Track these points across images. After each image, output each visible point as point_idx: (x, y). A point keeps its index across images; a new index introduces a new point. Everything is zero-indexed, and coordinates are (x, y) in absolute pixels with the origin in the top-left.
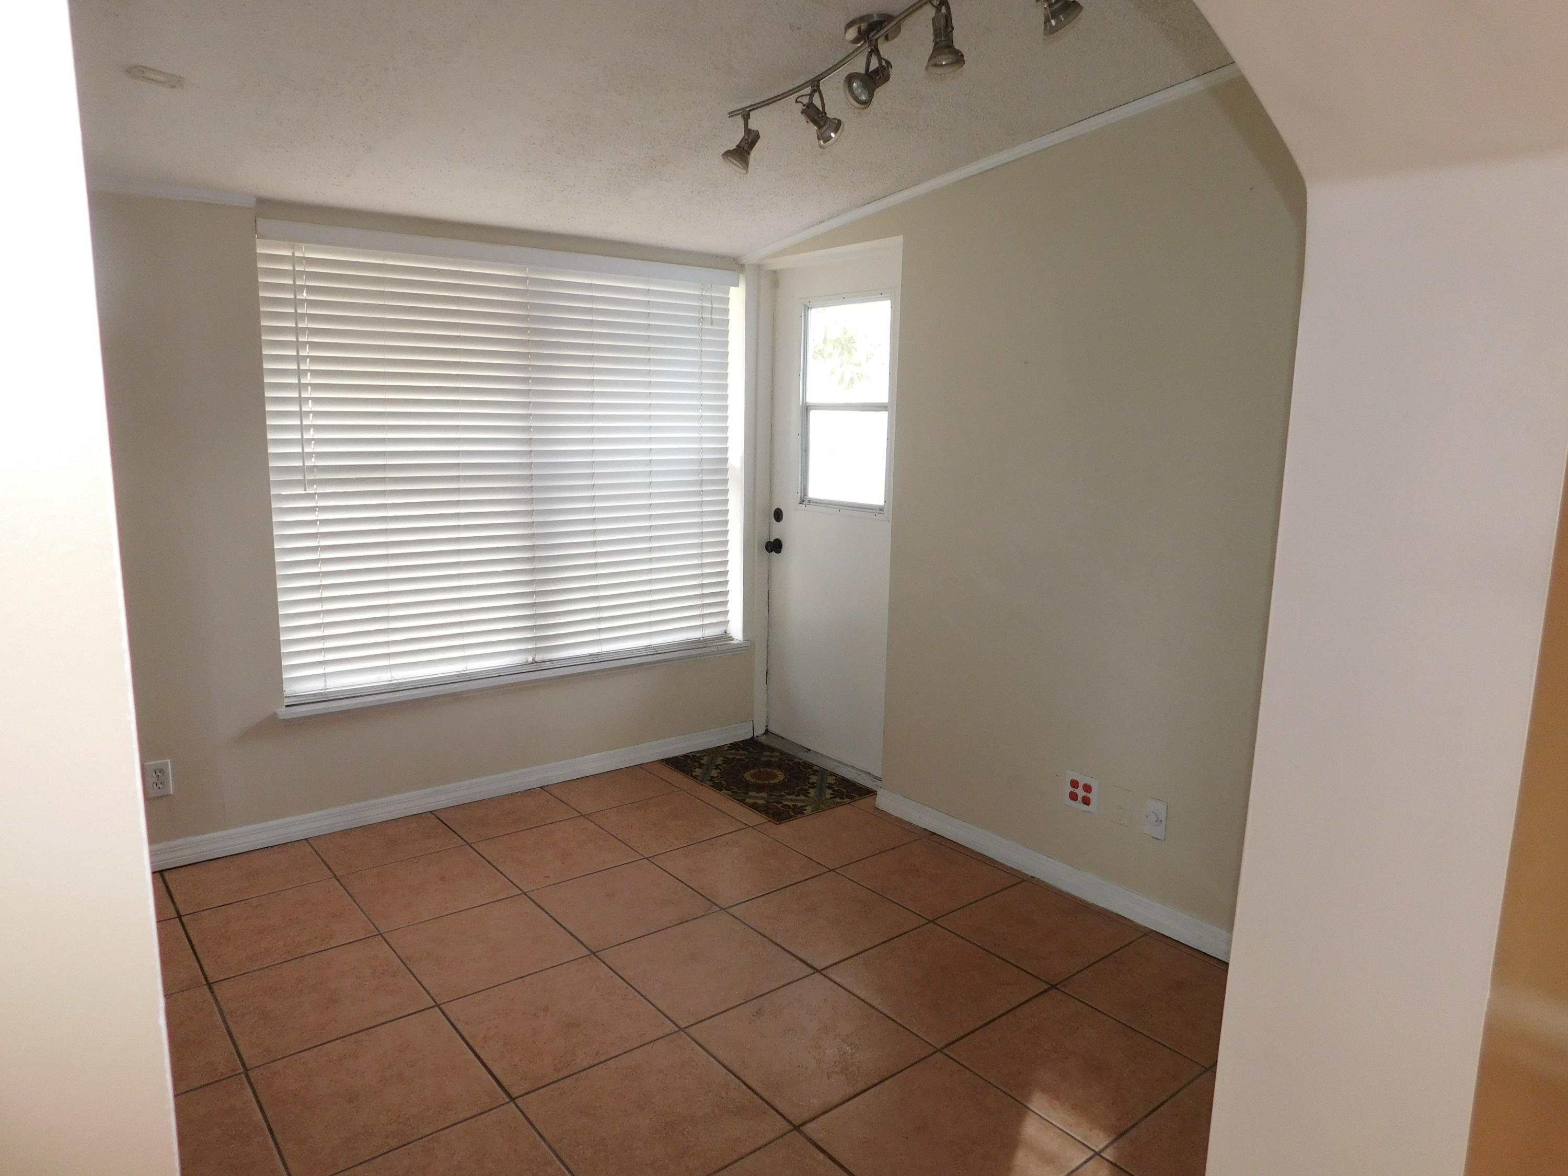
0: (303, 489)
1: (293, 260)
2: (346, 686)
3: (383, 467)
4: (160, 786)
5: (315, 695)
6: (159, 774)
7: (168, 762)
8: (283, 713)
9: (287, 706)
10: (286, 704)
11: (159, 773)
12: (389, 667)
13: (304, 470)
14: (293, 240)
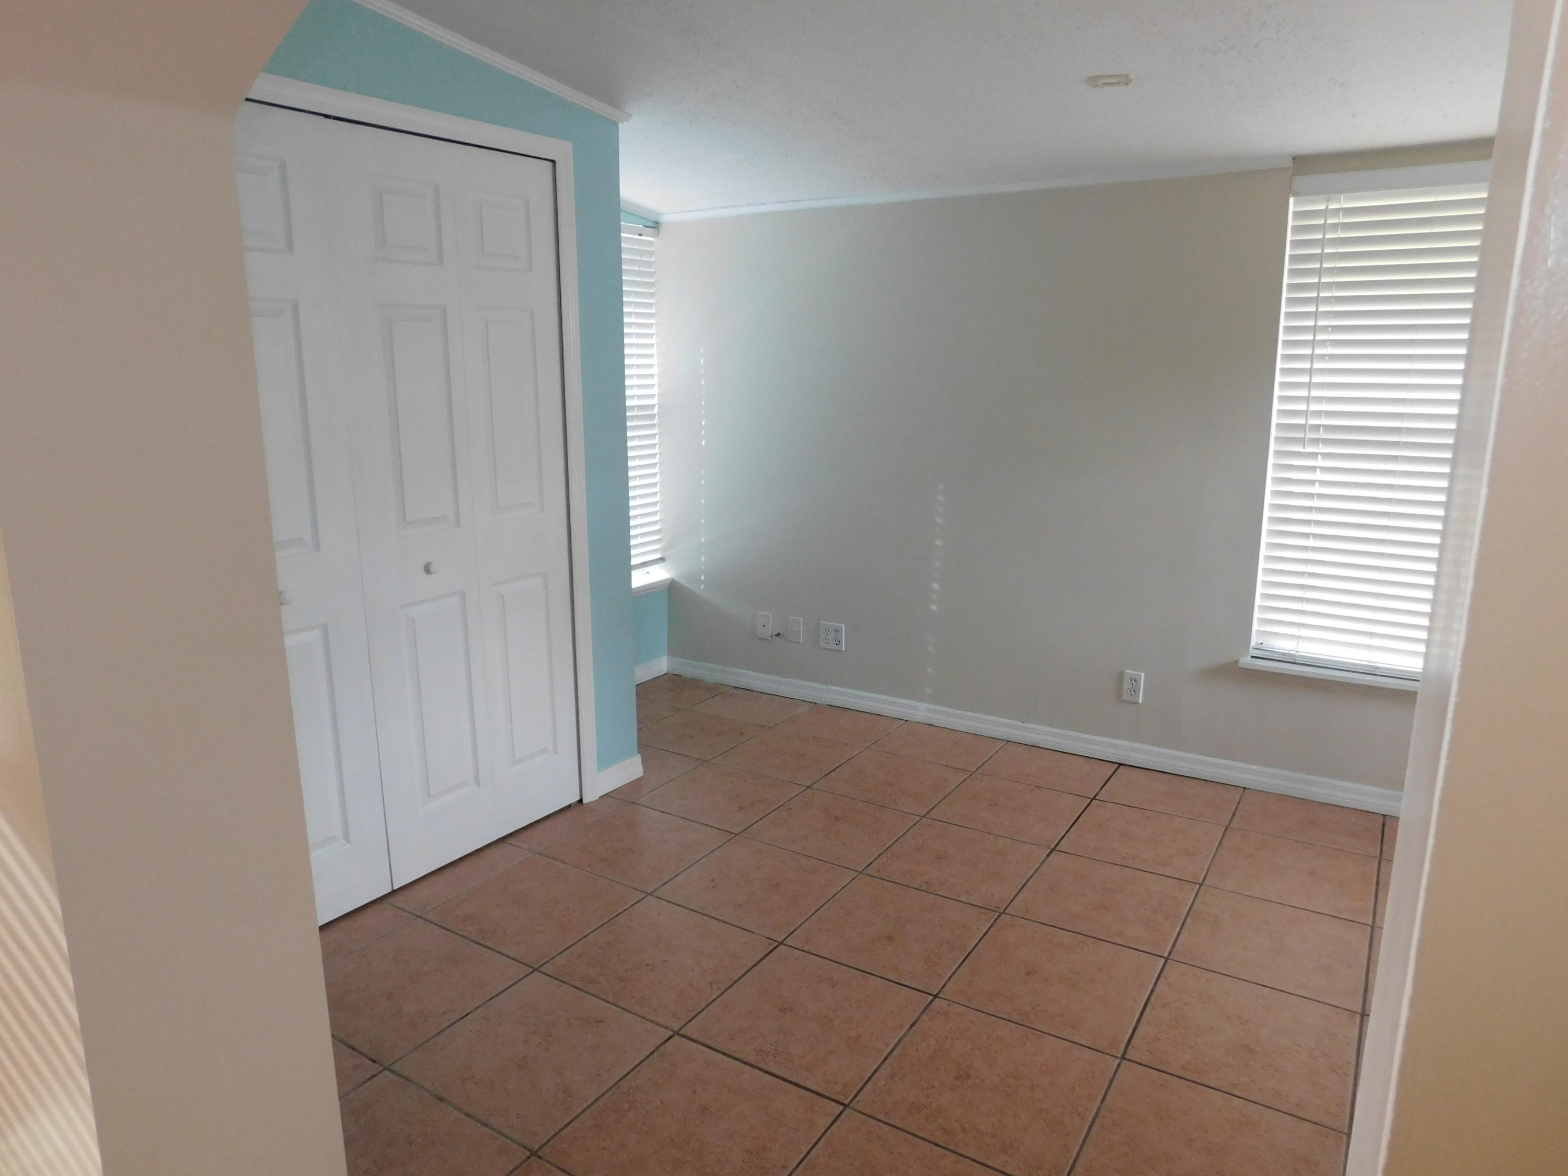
0: (1302, 448)
1: (1325, 213)
2: (1310, 653)
3: (1399, 430)
4: (1133, 693)
5: (1284, 654)
6: (1133, 683)
7: (1141, 675)
8: (1246, 661)
9: (1252, 657)
10: (1252, 655)
11: (1133, 681)
12: (1369, 647)
13: (1306, 428)
14: (1329, 192)
